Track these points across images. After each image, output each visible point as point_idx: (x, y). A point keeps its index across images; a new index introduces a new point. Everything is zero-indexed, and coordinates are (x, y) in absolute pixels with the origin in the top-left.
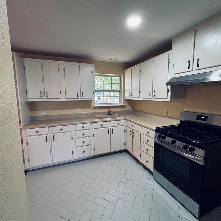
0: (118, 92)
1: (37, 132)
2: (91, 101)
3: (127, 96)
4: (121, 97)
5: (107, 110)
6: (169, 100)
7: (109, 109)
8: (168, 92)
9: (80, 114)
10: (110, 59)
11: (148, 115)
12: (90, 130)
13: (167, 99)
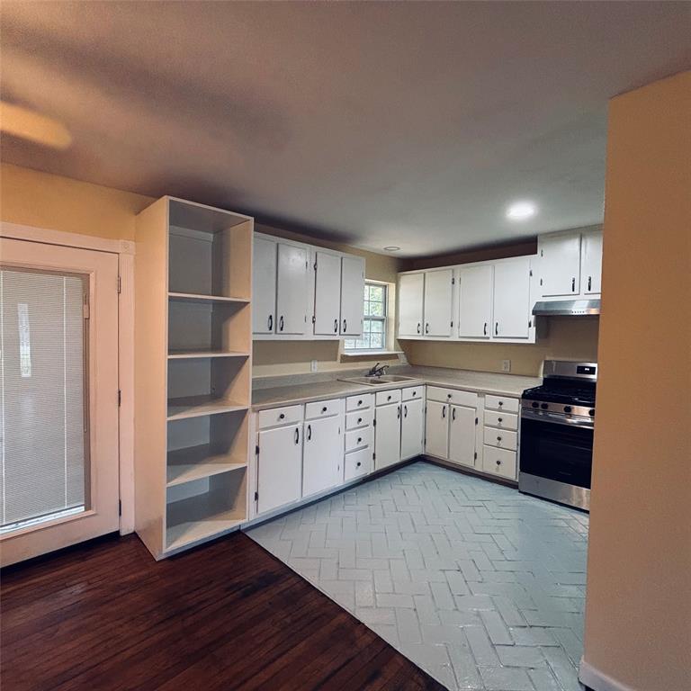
0: (380, 323)
1: (282, 416)
2: (338, 341)
3: (408, 333)
4: (386, 333)
5: (371, 365)
6: (532, 340)
7: (376, 363)
8: (530, 326)
9: (317, 375)
10: (385, 249)
11: (460, 374)
12: (367, 410)
13: (527, 338)
